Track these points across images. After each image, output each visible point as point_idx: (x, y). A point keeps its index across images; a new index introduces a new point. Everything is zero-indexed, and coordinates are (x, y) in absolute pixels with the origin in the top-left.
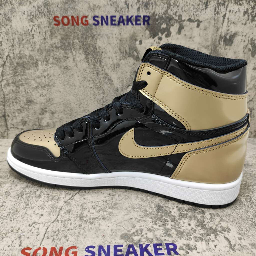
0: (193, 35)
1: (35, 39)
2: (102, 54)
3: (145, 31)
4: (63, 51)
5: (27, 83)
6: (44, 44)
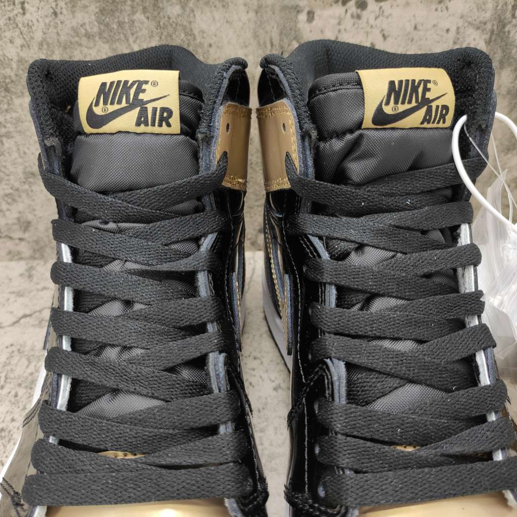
1: (28, 16)
2: (208, 51)
4: (106, 46)
5: (20, 132)
6: (56, 27)
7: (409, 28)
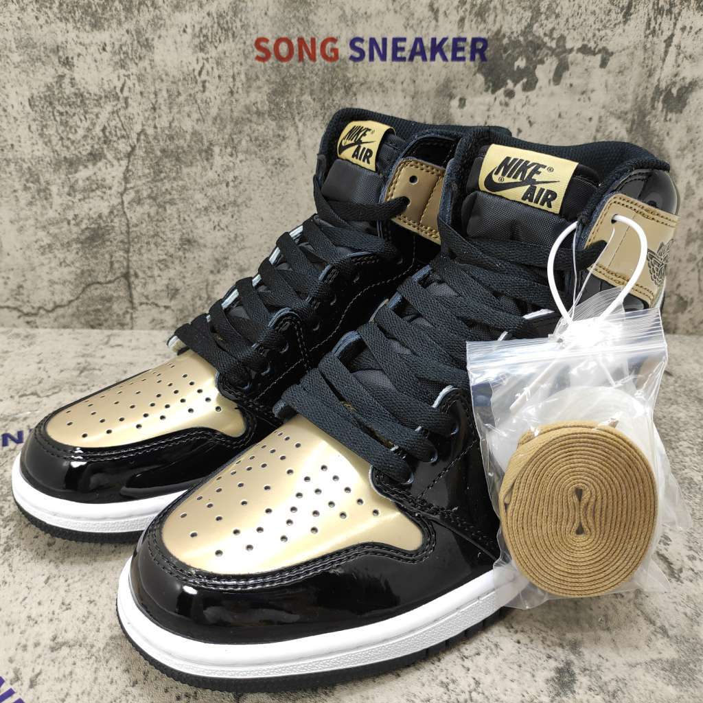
0: (591, 86)
1: (207, 93)
3: (475, 74)
4: (274, 123)
5: (183, 199)
6: (230, 105)
7: (554, 116)
